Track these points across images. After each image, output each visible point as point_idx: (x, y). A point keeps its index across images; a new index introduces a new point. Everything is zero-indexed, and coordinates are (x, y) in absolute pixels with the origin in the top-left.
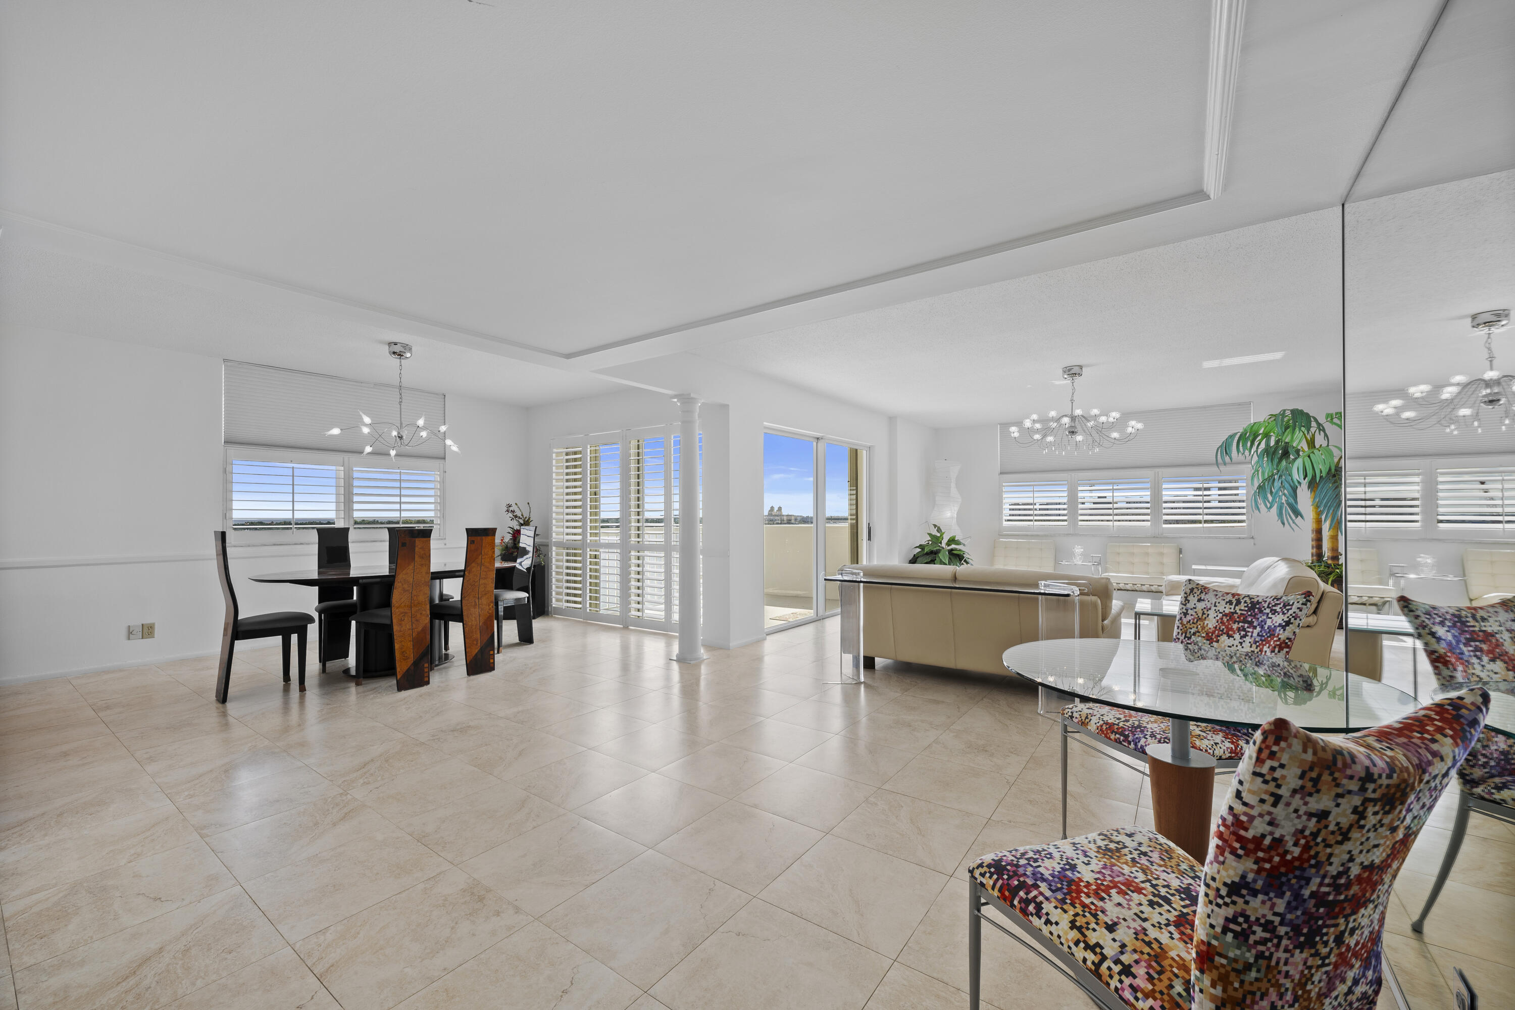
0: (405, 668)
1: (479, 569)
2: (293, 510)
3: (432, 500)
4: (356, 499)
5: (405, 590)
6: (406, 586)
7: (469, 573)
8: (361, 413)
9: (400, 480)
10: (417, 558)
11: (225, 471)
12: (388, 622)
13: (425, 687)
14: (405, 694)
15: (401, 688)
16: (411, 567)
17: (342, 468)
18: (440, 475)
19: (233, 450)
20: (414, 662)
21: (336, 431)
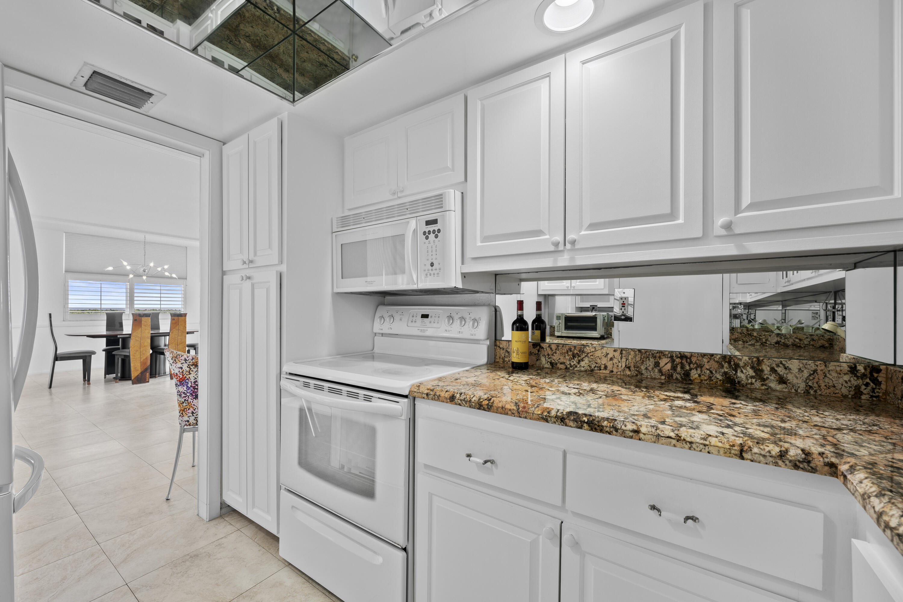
0: (136, 375)
1: (177, 331)
2: (101, 304)
3: (180, 299)
4: (135, 299)
5: (136, 340)
6: (137, 339)
7: (172, 333)
8: (122, 260)
9: (161, 290)
10: (142, 326)
11: (65, 285)
12: (128, 354)
13: (147, 383)
14: (135, 385)
15: (133, 383)
16: (139, 330)
17: (129, 284)
18: (184, 287)
19: (69, 275)
20: (141, 372)
21: (110, 268)
